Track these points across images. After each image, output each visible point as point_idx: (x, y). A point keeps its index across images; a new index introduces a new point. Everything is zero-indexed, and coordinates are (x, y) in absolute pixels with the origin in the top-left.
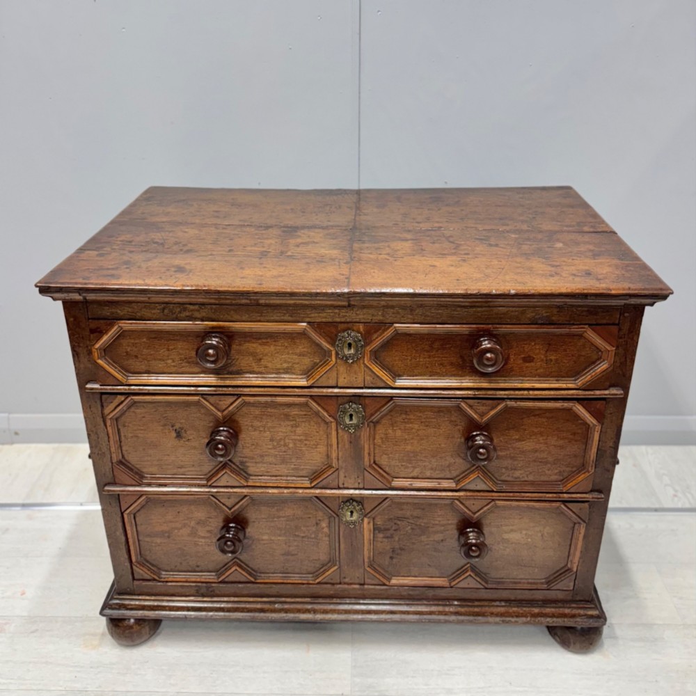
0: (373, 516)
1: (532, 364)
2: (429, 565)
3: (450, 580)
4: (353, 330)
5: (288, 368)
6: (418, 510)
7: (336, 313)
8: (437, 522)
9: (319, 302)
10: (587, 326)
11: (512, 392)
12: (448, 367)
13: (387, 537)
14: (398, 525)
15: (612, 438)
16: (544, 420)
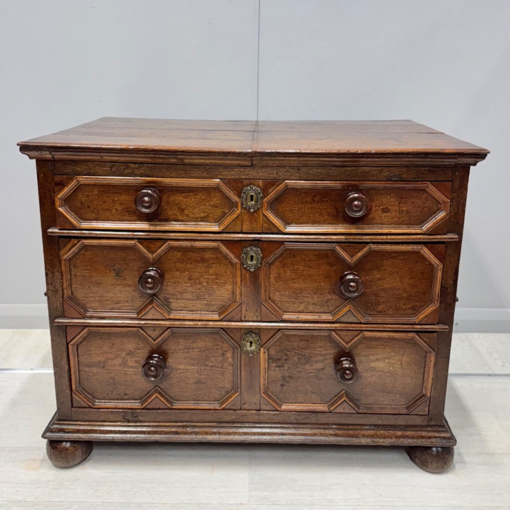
0: (268, 347)
1: (389, 214)
2: (312, 392)
3: (329, 406)
4: (255, 185)
5: (204, 217)
6: (304, 342)
7: (242, 171)
8: (318, 352)
9: (229, 162)
10: (428, 182)
11: (374, 237)
12: (326, 217)
13: (279, 367)
14: (288, 355)
15: (451, 277)
16: (399, 261)
